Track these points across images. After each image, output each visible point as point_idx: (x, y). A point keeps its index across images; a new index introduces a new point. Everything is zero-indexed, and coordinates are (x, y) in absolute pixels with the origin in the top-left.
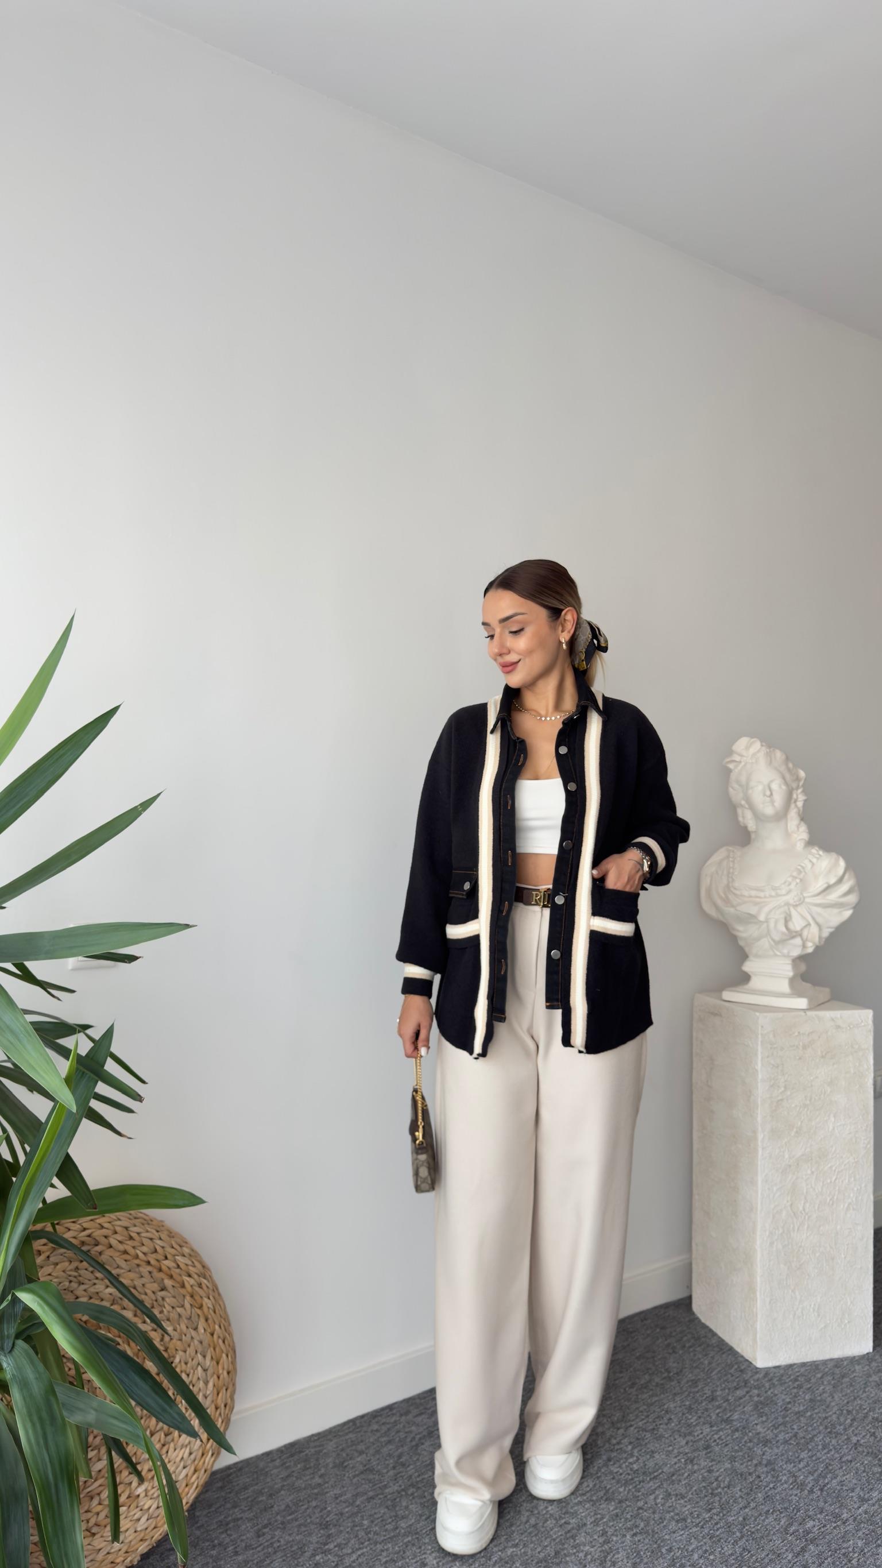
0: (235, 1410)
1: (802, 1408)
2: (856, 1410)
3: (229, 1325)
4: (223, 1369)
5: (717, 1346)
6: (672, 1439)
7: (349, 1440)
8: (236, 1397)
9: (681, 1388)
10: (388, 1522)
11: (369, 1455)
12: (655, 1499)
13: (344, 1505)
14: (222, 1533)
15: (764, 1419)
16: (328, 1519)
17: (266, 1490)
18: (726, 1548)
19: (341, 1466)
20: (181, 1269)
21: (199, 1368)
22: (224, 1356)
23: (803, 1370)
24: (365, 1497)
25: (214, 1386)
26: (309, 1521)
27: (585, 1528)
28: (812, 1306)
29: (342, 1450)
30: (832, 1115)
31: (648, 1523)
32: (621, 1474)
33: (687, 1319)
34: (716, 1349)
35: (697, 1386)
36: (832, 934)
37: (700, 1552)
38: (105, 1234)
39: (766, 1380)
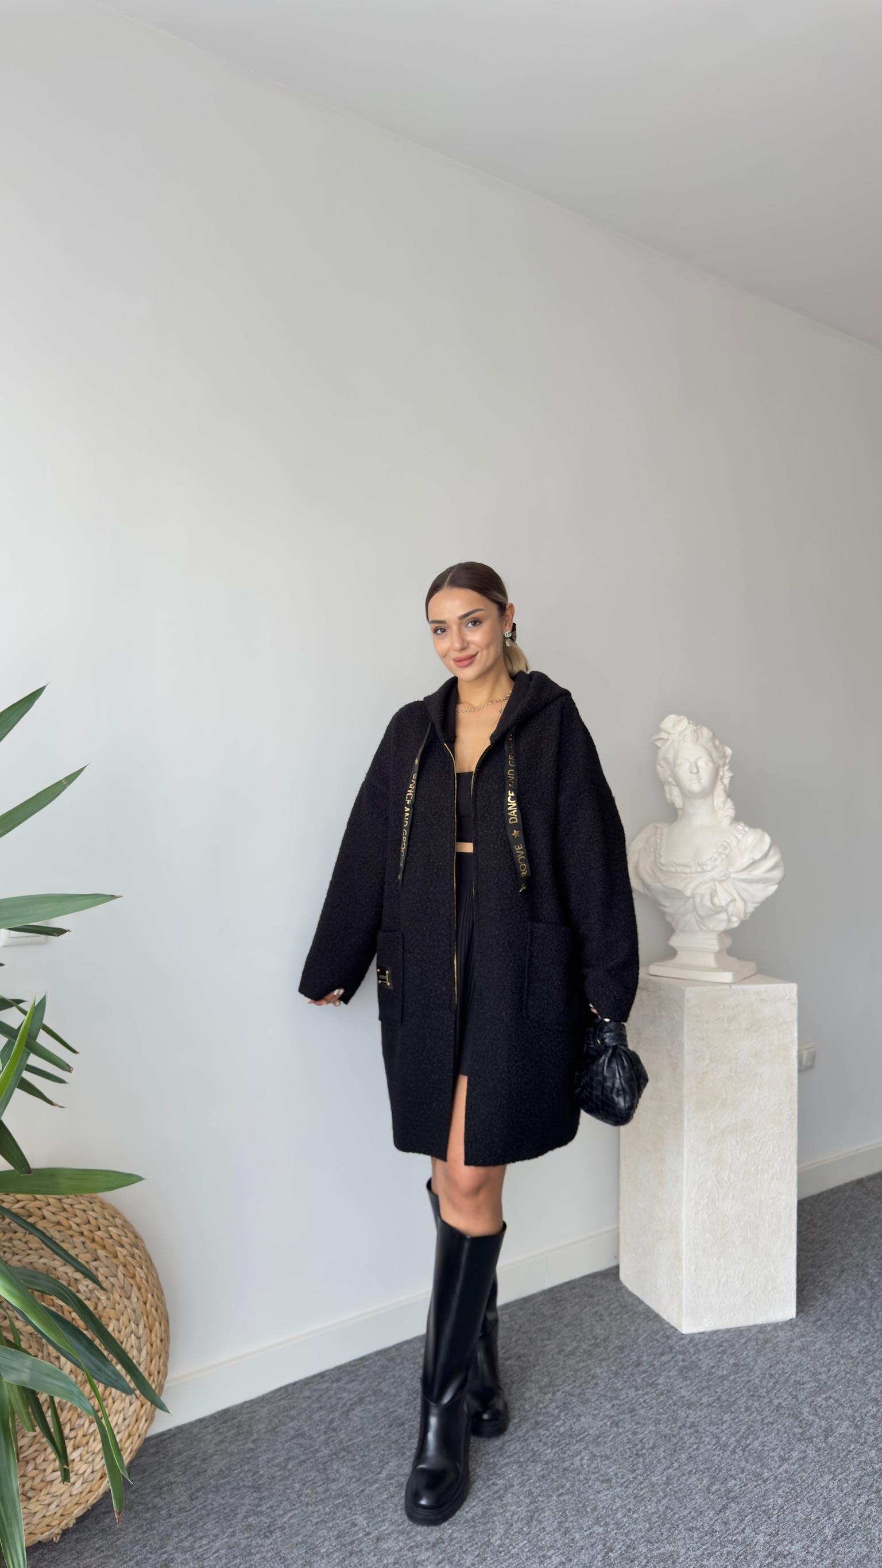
0: (167, 1379)
1: (725, 1373)
2: (779, 1374)
3: (162, 1294)
4: (156, 1336)
5: (644, 1313)
6: (598, 1402)
7: (281, 1408)
8: (169, 1365)
9: (608, 1354)
10: (319, 1484)
11: (300, 1421)
12: (582, 1459)
13: (277, 1469)
14: (156, 1496)
15: (688, 1382)
16: (260, 1482)
17: (199, 1455)
18: (649, 1507)
19: (274, 1431)
20: (114, 1239)
21: (133, 1335)
22: (157, 1324)
23: (727, 1335)
24: (297, 1461)
25: (148, 1353)
26: (241, 1484)
27: (513, 1490)
28: (737, 1273)
29: (275, 1416)
30: (756, 1087)
31: (574, 1482)
32: (547, 1437)
33: (614, 1288)
34: (642, 1316)
35: (622, 1353)
36: (757, 909)
37: (624, 1510)
38: (39, 1206)
39: (691, 1345)
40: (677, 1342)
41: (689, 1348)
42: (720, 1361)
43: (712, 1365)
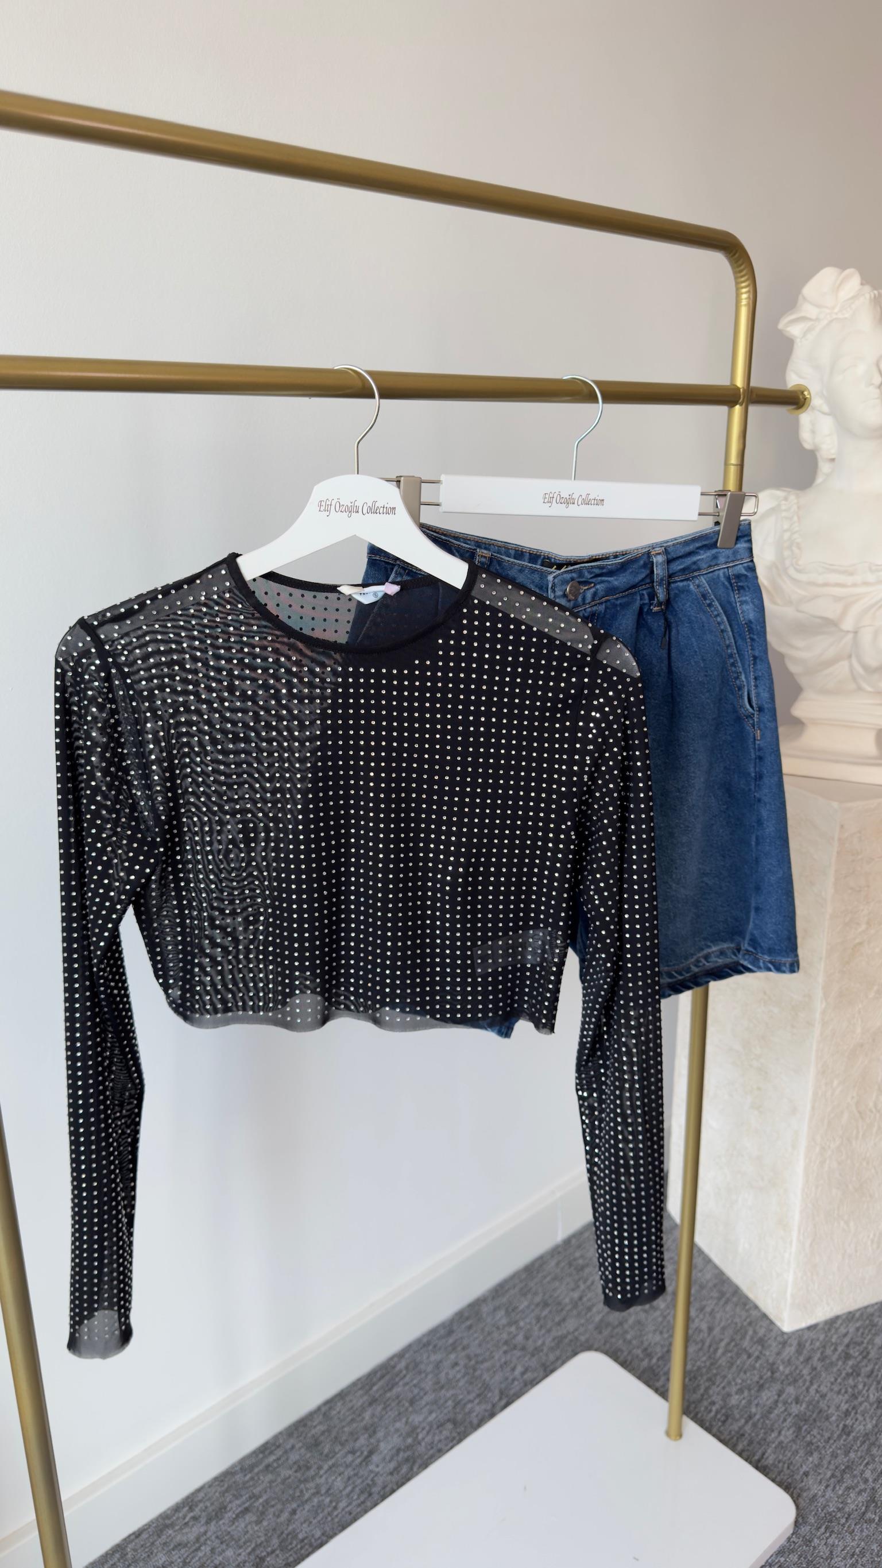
39: (801, 1359)
40: (778, 1354)
41: (798, 1363)
42: (854, 1397)
43: (844, 1407)
